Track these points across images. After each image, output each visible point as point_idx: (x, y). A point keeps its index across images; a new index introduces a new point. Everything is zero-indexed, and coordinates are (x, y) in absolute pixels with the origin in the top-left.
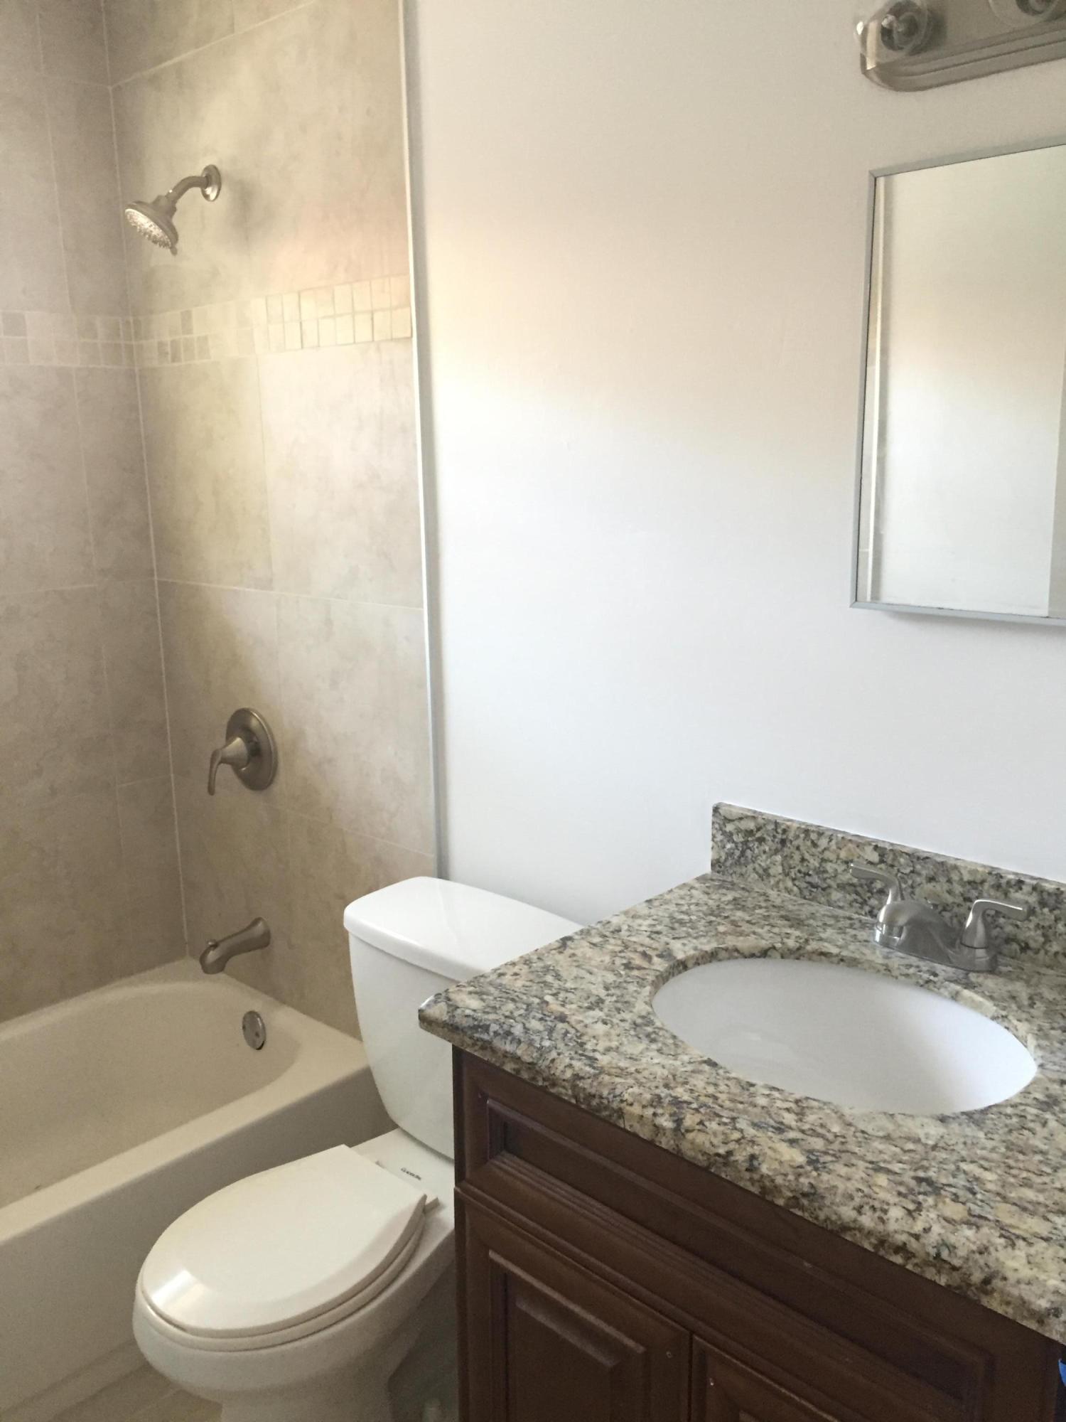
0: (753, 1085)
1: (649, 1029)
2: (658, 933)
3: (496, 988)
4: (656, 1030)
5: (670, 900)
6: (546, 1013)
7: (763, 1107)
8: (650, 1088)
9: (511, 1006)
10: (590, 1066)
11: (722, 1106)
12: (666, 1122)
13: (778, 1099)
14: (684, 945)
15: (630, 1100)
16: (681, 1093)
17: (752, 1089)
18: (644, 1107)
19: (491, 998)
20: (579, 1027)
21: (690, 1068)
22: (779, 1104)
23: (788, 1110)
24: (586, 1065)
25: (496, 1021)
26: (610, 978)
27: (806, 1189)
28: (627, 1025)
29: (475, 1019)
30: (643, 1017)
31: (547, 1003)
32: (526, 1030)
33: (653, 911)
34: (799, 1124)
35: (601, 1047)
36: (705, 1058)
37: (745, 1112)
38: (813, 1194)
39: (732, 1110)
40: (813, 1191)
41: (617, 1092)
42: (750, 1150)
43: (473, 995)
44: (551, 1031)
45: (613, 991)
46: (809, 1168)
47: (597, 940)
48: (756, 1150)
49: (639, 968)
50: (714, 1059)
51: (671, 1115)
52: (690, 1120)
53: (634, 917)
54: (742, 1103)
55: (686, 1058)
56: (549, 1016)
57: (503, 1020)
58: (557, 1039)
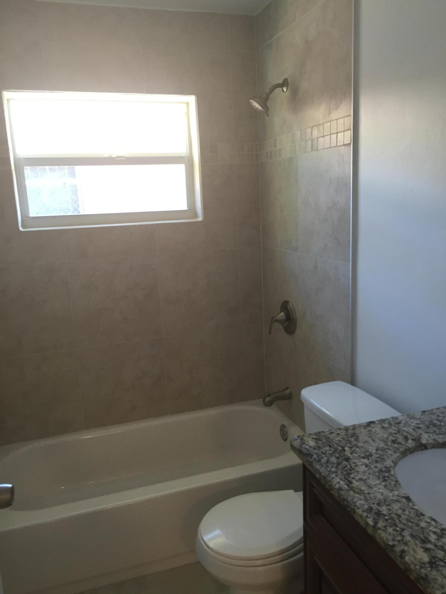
0: (423, 515)
1: (387, 474)
2: (419, 428)
3: (326, 439)
4: (390, 476)
5: (435, 413)
6: (341, 455)
7: (422, 528)
8: (369, 503)
9: (328, 448)
10: (348, 485)
11: (400, 521)
12: (370, 522)
13: (433, 525)
14: (429, 436)
15: (359, 506)
16: (384, 510)
17: (422, 517)
18: (363, 511)
19: (321, 442)
20: (353, 465)
21: (395, 498)
22: (432, 528)
23: (434, 533)
24: (345, 484)
25: (317, 454)
26: (382, 445)
27: (423, 575)
28: (376, 470)
29: (308, 451)
30: (386, 467)
31: (344, 450)
32: (328, 461)
33: (423, 417)
34: (436, 541)
35: (357, 478)
36: (406, 496)
37: (411, 527)
38: (425, 579)
39: (404, 525)
41: (355, 501)
42: (402, 547)
43: (314, 440)
44: (339, 464)
45: (379, 452)
46: (428, 565)
47: (386, 425)
48: (406, 548)
49: (399, 443)
50: (412, 497)
51: (373, 519)
52: (381, 524)
53: (412, 418)
54: (412, 522)
55: (396, 493)
56: (342, 457)
57: (320, 453)
58: (339, 468)
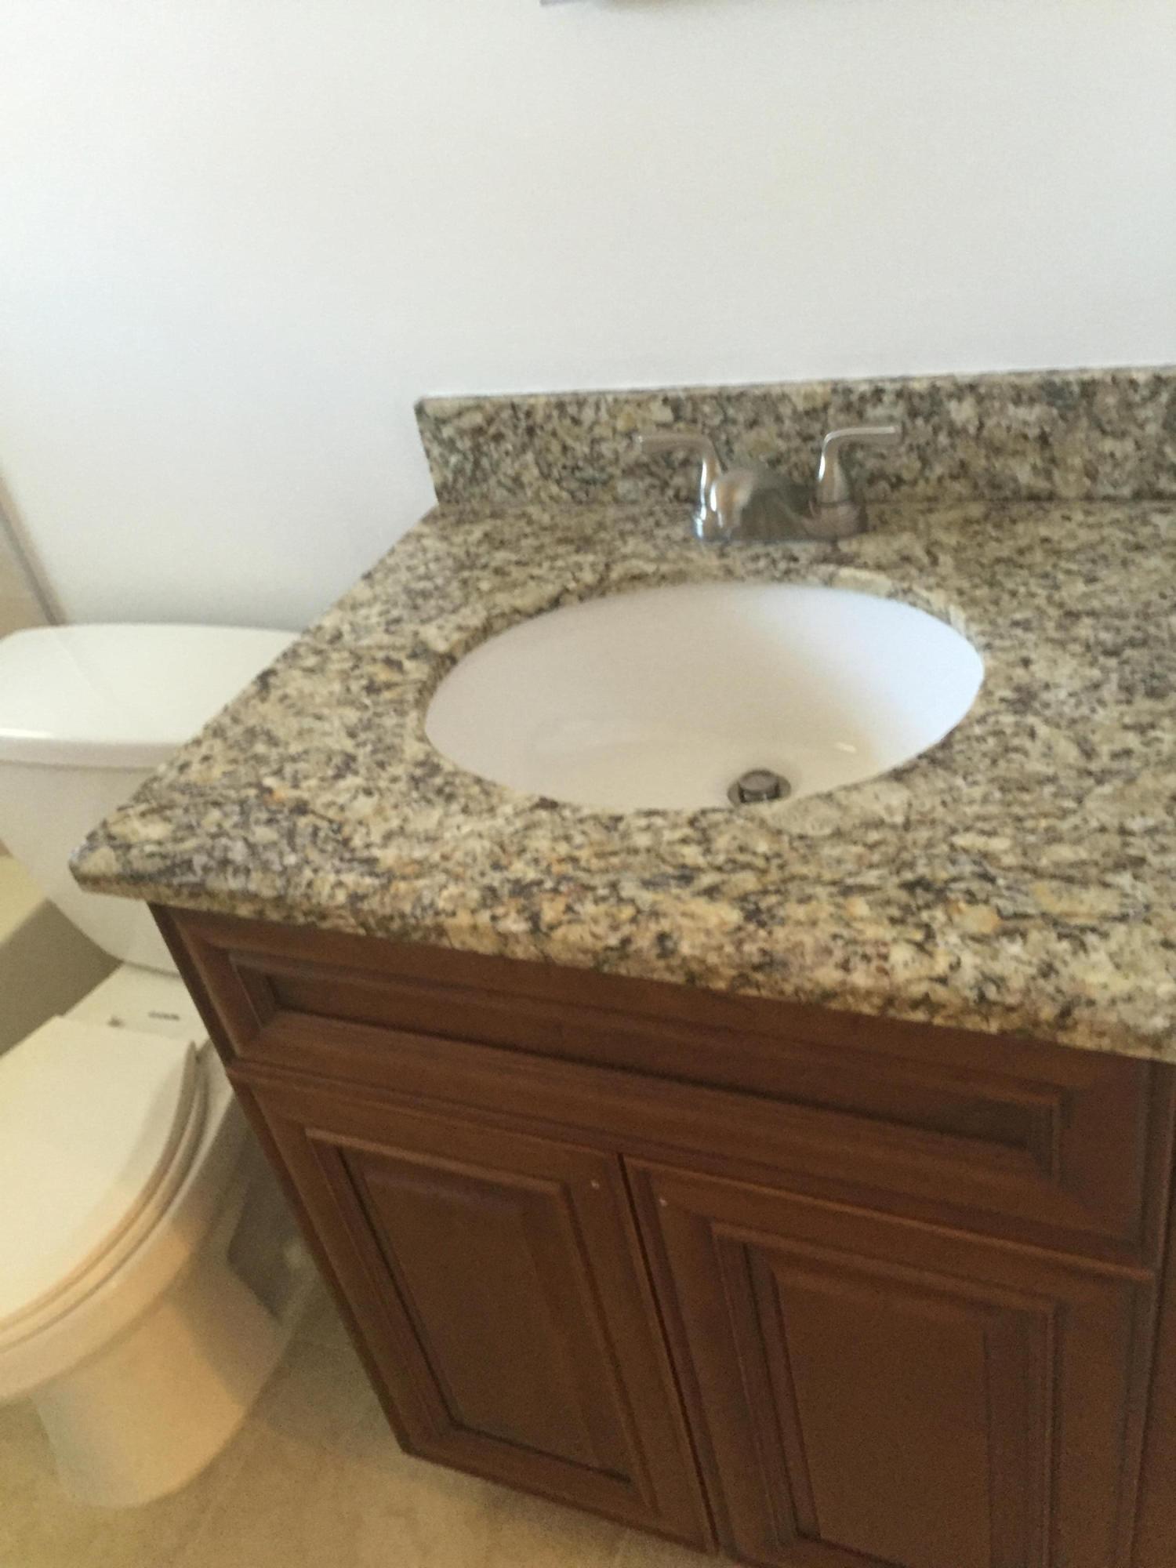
0: (618, 819)
1: (438, 781)
2: (398, 621)
3: (183, 792)
4: (450, 779)
5: (397, 565)
6: (274, 807)
7: (648, 850)
8: (472, 879)
9: (215, 814)
10: (372, 874)
11: (588, 870)
12: (515, 925)
13: (663, 828)
14: (440, 628)
15: (449, 907)
16: (522, 870)
17: (622, 826)
18: (473, 912)
19: (179, 812)
20: (332, 813)
21: (519, 823)
22: (668, 835)
23: (684, 841)
24: (362, 875)
25: (199, 849)
26: (352, 716)
27: (756, 959)
28: (402, 786)
29: (164, 857)
30: (421, 764)
31: (270, 791)
32: (252, 847)
33: (378, 589)
34: (709, 858)
35: (376, 837)
36: (536, 800)
37: (626, 867)
38: (769, 962)
39: (605, 871)
40: (767, 959)
41: (426, 901)
42: (654, 928)
43: (149, 817)
44: (291, 835)
45: (363, 736)
46: (751, 927)
47: (311, 661)
48: (665, 925)
49: (389, 686)
50: (551, 794)
51: (519, 912)
52: (550, 912)
53: (354, 607)
54: (614, 853)
55: (508, 809)
56: (281, 812)
57: (209, 842)
58: (304, 846)
